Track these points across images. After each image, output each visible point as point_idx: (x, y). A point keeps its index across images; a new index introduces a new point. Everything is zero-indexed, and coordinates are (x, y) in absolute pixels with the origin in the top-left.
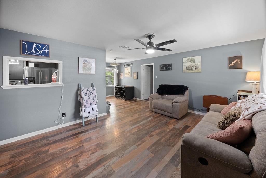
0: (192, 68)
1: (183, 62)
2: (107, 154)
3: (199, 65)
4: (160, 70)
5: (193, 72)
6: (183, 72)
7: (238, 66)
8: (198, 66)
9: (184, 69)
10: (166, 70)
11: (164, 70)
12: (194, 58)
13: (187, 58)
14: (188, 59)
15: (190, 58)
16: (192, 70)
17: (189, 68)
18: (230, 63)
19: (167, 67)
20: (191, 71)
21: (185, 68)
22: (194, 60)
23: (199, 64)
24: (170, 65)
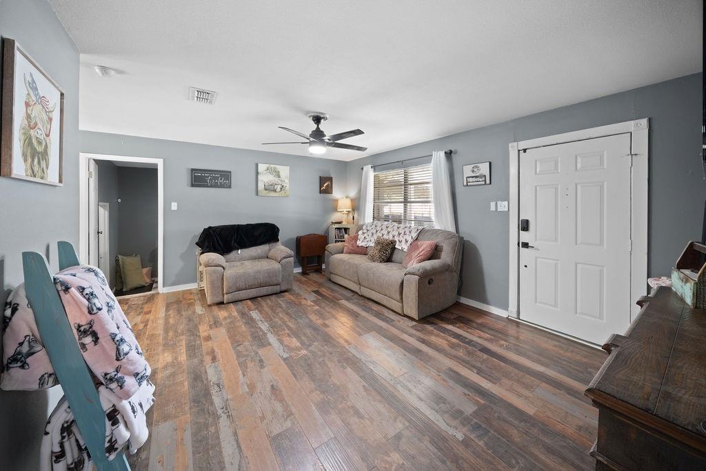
0: (276, 186)
1: (257, 173)
2: (364, 386)
3: (287, 184)
4: (193, 185)
5: (277, 194)
6: (257, 194)
7: (328, 191)
8: (284, 185)
9: (259, 189)
10: (211, 186)
11: (207, 186)
12: (279, 168)
13: (266, 166)
14: (268, 169)
15: (272, 166)
16: (275, 191)
17: (270, 188)
18: (321, 186)
19: (217, 178)
20: (273, 194)
21: (261, 186)
22: (278, 172)
23: (287, 181)
24: (226, 175)
